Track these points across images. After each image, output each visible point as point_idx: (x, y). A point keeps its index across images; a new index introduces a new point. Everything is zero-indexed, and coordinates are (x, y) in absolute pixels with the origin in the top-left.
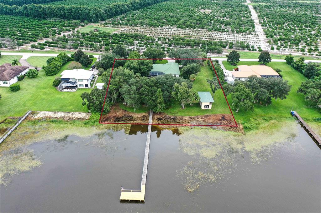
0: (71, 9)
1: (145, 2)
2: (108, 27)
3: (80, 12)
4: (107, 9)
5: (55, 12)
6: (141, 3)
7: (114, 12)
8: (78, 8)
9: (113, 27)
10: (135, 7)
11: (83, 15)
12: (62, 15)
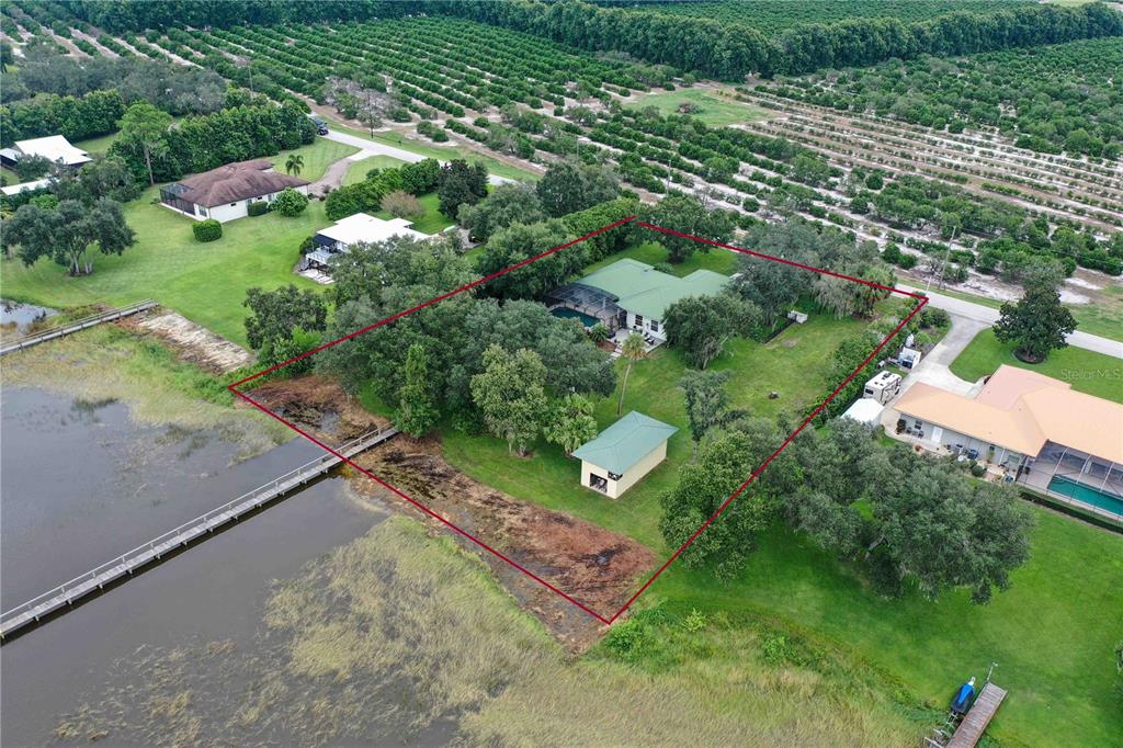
0: (664, 28)
1: (1027, 27)
2: (749, 101)
3: (688, 38)
4: (798, 37)
5: (622, 34)
6: (1002, 27)
7: (832, 53)
8: (686, 25)
9: (763, 105)
10: (958, 39)
11: (696, 51)
12: (637, 46)
